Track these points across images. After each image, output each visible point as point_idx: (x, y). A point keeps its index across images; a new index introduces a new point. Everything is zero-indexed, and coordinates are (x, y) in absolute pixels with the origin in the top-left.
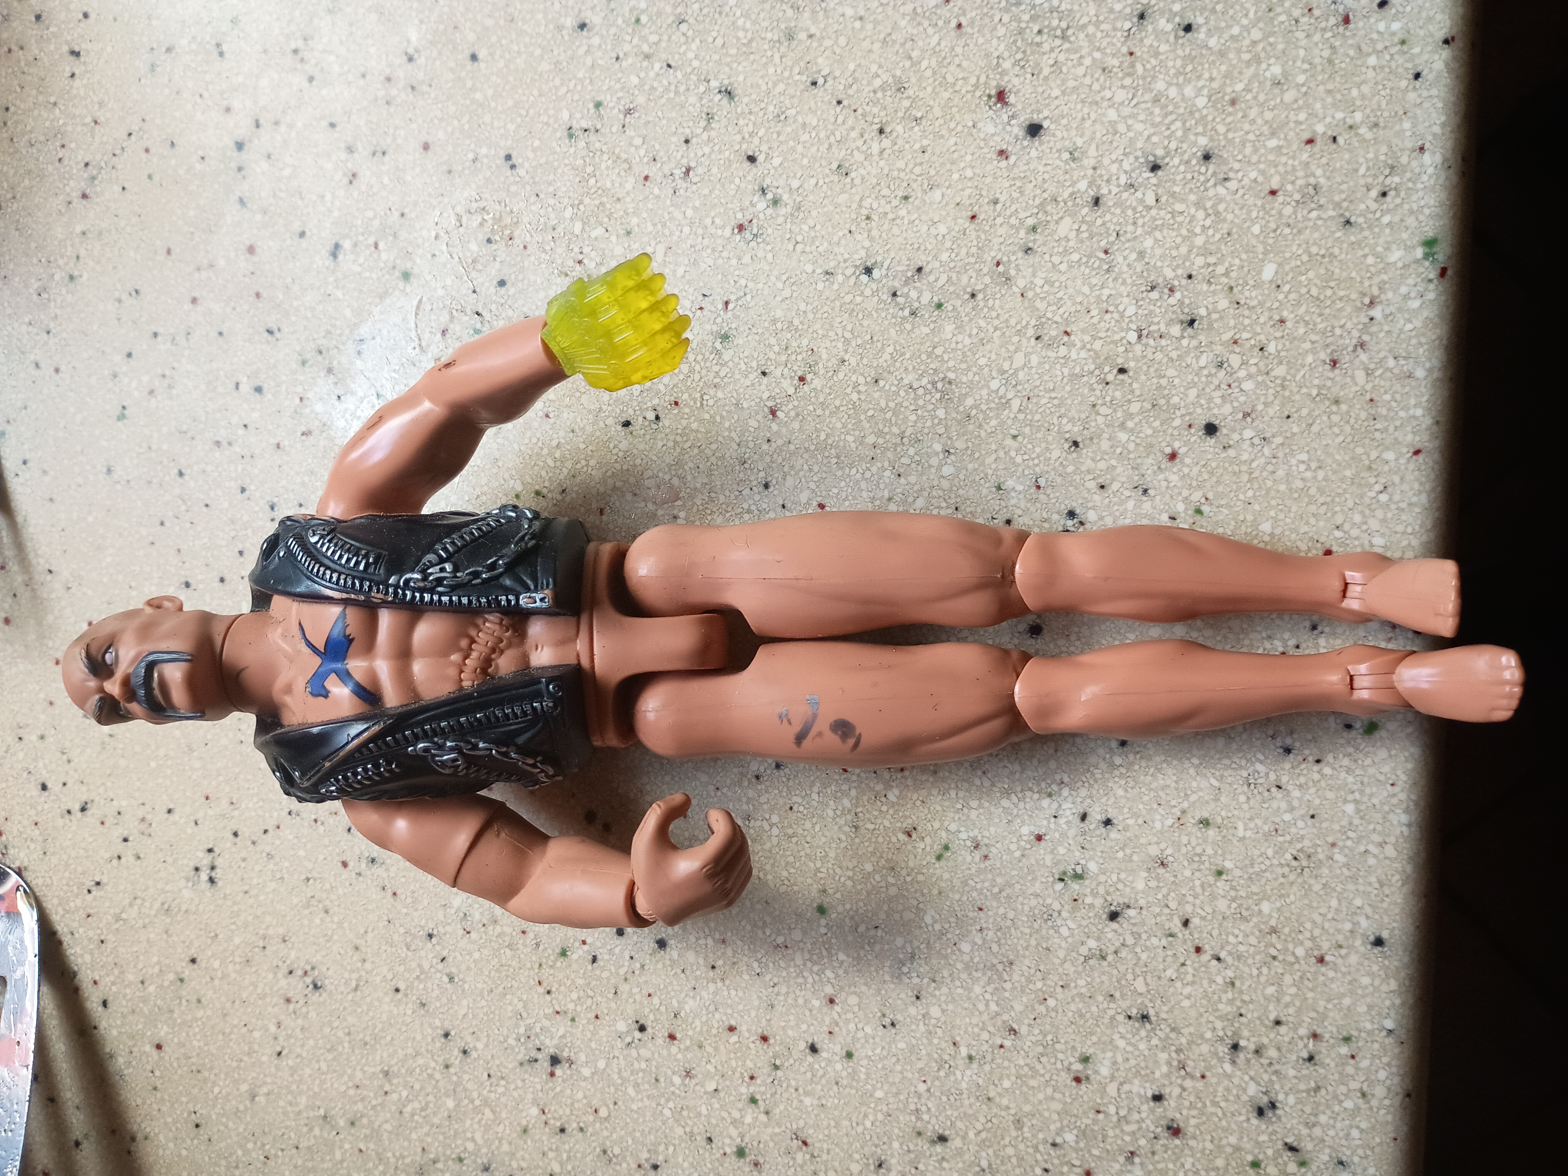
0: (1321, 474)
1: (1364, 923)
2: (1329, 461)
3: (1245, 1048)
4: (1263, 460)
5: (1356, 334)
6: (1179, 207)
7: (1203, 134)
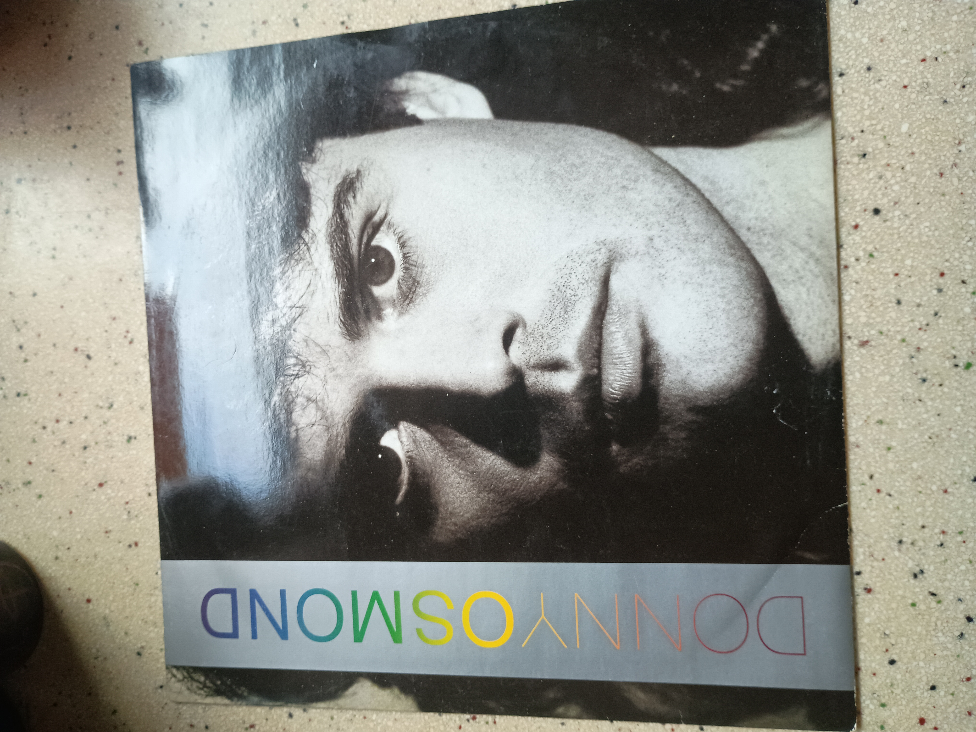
0: (937, 233)
1: (968, 470)
2: (941, 226)
3: (905, 542)
4: (905, 227)
5: (952, 159)
6: (855, 95)
7: (867, 57)
